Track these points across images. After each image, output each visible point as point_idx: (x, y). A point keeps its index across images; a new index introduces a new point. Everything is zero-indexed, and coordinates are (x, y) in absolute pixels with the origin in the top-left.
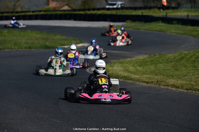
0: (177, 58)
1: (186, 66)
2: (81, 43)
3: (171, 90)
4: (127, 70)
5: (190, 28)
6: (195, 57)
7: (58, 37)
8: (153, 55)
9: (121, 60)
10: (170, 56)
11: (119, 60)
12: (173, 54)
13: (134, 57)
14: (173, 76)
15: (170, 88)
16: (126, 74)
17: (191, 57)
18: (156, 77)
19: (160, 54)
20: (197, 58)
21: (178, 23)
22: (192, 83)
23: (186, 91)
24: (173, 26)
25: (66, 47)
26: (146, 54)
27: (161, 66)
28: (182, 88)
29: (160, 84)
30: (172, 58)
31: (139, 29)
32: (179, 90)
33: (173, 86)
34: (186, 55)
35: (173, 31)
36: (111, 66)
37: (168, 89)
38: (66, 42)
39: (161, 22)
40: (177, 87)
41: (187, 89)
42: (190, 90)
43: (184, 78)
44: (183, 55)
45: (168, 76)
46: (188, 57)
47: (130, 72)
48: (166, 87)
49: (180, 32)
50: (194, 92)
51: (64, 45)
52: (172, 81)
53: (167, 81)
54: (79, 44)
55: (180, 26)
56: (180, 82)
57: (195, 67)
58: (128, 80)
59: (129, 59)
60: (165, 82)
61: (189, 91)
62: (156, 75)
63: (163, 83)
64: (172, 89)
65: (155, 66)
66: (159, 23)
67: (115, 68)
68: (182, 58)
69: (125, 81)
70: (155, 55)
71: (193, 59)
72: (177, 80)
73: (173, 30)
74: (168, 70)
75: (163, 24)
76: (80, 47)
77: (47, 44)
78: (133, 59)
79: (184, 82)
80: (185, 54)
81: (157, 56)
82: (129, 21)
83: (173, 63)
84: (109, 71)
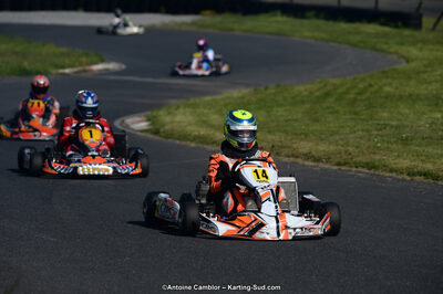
0: (317, 94)
1: (337, 112)
2: (102, 61)
3: (304, 165)
4: (205, 122)
5: (343, 26)
6: (356, 91)
7: (50, 49)
8: (262, 88)
9: (192, 101)
10: (301, 89)
11: (188, 99)
12: (308, 86)
13: (220, 93)
14: (306, 135)
15: (300, 161)
16: (203, 131)
17: (347, 92)
18: (270, 137)
19: (279, 86)
20: (360, 94)
21: (317, 16)
22: (351, 149)
23: (336, 168)
24: (305, 22)
25: (67, 71)
26: (248, 85)
27: (280, 112)
28: (328, 160)
29: (277, 154)
30: (305, 93)
31: (232, 30)
32: (321, 165)
33: (308, 156)
34: (335, 87)
35: (307, 34)
36: (169, 113)
37: (297, 163)
38: (67, 61)
39: (279, 13)
40: (318, 160)
41: (339, 164)
42: (345, 164)
43: (331, 138)
44: (328, 88)
45: (296, 134)
46: (340, 91)
47: (211, 126)
48: (292, 159)
49: (323, 35)
50: (354, 169)
51: (63, 67)
52: (305, 146)
53: (295, 146)
54: (96, 63)
55: (321, 23)
56: (322, 148)
57: (356, 113)
58: (208, 144)
59: (208, 98)
60: (289, 147)
61: (343, 168)
62: (269, 132)
63: (285, 151)
64: (307, 163)
65: (268, 112)
66: (276, 15)
67: (178, 118)
68: (327, 94)
69: (200, 145)
70: (266, 88)
71: (352, 96)
72: (317, 144)
73: (308, 31)
74: (296, 120)
75: (285, 19)
76: (100, 70)
77: (26, 64)
78: (218, 97)
79: (332, 148)
80: (334, 85)
81: (273, 91)
82: (208, 12)
83: (307, 106)
84: (164, 125)
